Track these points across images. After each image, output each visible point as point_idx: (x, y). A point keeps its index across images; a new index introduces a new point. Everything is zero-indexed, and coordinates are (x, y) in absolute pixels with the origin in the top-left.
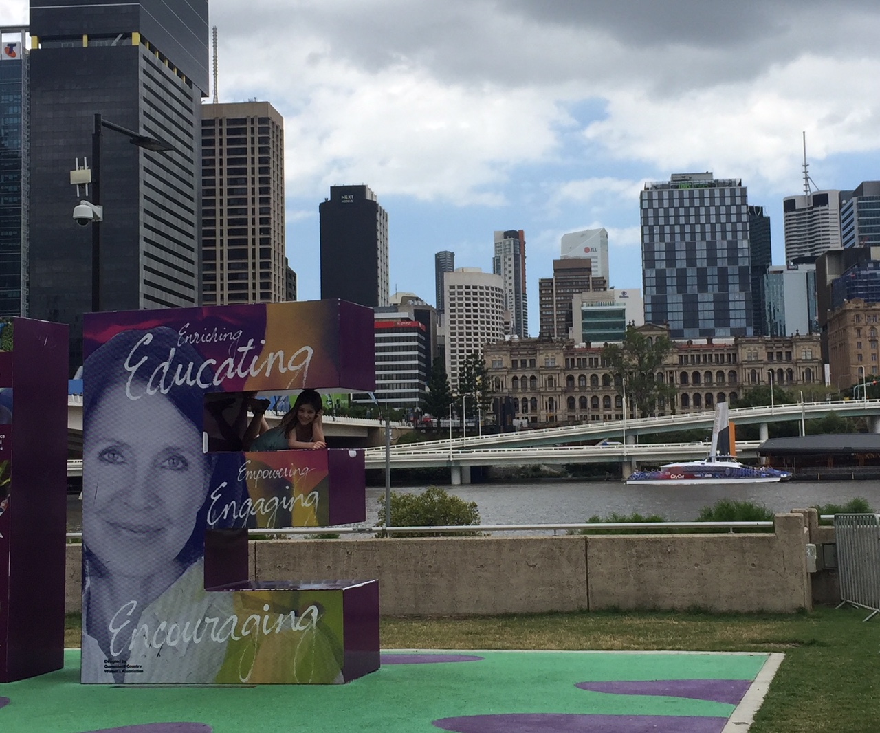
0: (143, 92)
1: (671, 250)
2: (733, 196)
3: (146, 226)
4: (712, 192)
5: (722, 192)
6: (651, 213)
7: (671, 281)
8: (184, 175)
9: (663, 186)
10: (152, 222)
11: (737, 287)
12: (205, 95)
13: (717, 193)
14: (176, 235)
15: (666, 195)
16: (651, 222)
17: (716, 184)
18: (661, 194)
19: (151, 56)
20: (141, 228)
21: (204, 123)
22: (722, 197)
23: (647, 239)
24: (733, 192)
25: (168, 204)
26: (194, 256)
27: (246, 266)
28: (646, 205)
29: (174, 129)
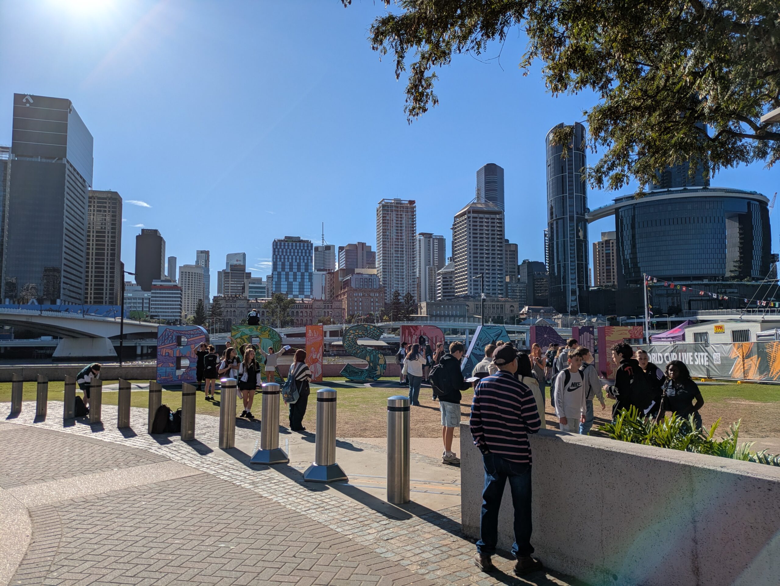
0: (67, 184)
1: (283, 265)
2: (308, 246)
3: (66, 241)
4: (300, 244)
5: (304, 244)
6: (277, 250)
7: (283, 277)
8: (81, 220)
9: (282, 241)
10: (68, 239)
11: (308, 280)
12: (90, 186)
13: (302, 245)
14: (77, 245)
15: (283, 244)
16: (276, 253)
17: (302, 241)
18: (281, 244)
19: (71, 169)
20: (64, 241)
21: (90, 198)
22: (304, 246)
23: (275, 260)
24: (308, 245)
25: (74, 232)
26: (83, 254)
27: (103, 259)
28: (275, 247)
29: (78, 200)
